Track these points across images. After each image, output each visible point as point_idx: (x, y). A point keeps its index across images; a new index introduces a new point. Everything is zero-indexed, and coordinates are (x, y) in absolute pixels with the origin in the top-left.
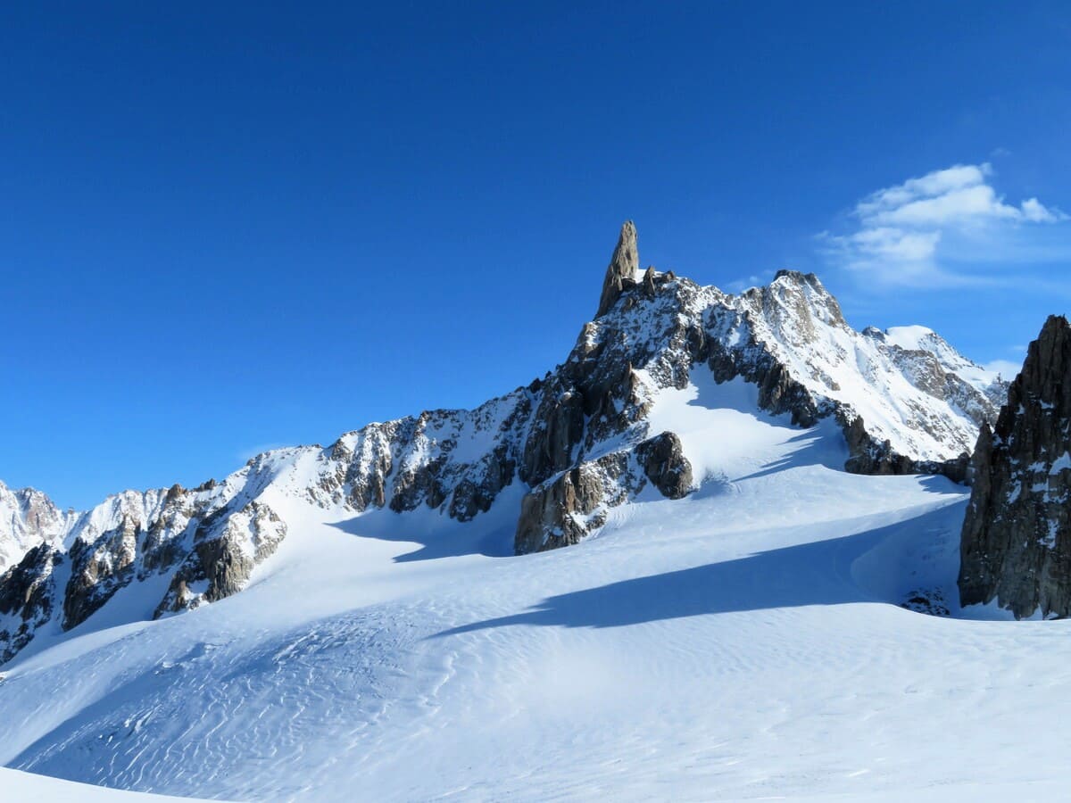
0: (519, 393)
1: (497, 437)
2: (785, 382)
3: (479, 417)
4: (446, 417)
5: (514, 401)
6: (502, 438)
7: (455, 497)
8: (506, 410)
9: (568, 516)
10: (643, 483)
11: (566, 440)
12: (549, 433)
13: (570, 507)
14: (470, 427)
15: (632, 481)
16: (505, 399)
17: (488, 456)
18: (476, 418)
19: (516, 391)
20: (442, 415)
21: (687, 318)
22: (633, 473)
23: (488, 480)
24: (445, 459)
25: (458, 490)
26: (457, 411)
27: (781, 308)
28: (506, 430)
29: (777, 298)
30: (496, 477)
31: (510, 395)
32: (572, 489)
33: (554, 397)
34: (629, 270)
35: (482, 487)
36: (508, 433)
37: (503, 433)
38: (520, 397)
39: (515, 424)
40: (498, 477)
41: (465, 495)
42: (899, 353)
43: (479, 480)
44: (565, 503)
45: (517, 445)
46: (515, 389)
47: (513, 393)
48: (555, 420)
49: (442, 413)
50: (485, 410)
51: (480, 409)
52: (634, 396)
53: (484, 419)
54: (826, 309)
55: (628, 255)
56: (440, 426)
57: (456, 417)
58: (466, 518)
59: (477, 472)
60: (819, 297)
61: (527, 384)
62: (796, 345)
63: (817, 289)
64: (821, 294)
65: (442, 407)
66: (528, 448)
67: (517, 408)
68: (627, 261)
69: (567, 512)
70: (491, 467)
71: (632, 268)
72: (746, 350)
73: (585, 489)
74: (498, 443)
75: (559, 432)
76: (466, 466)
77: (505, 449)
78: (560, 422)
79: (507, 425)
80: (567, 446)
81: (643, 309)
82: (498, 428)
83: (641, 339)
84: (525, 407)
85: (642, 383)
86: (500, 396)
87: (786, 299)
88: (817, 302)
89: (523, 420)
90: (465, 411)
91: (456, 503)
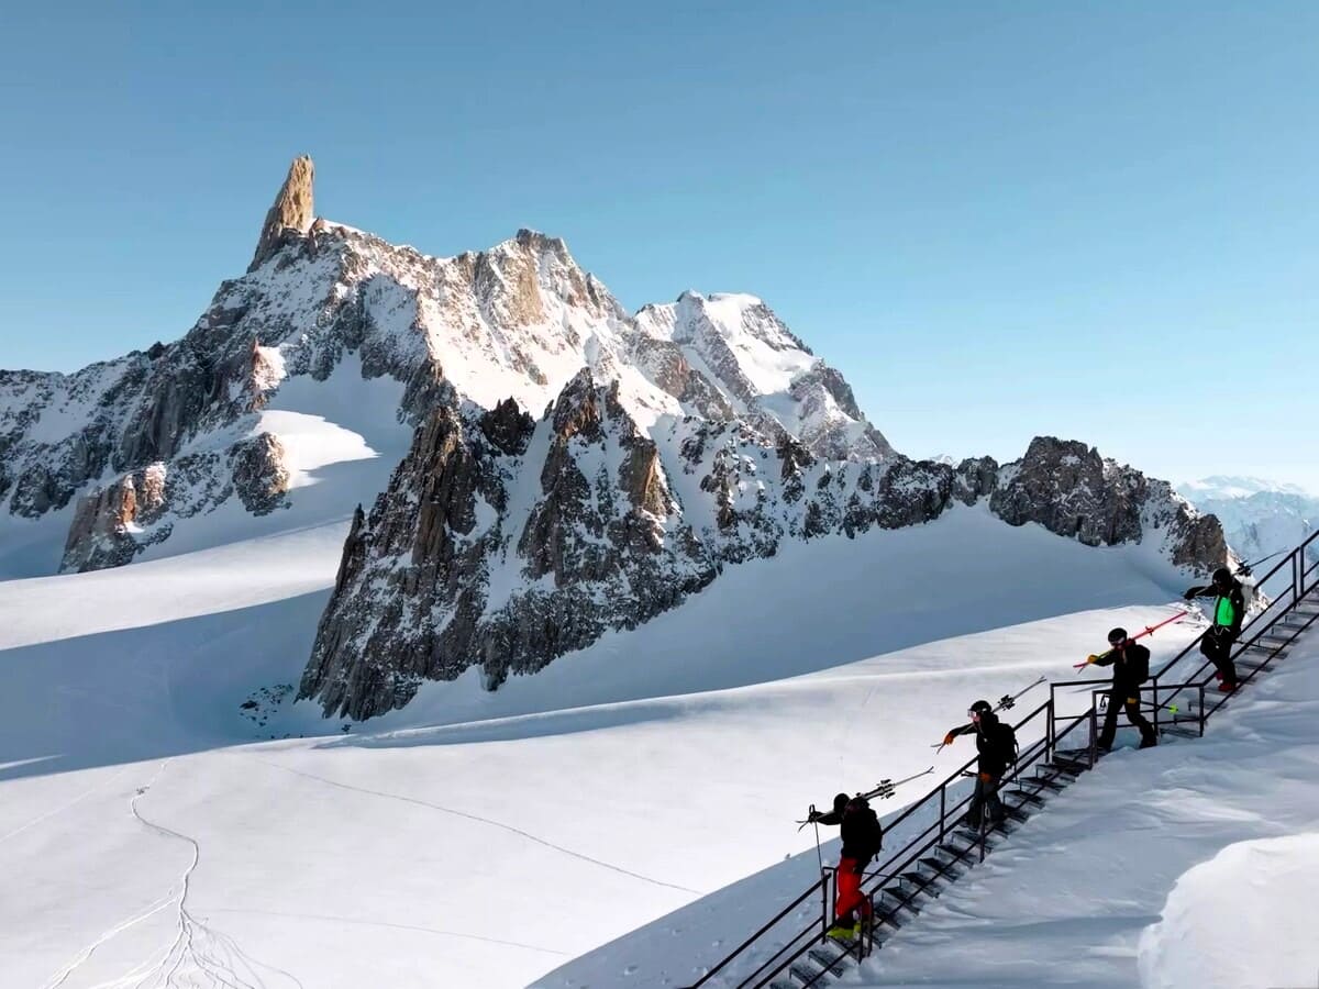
0: (132, 359)
1: (91, 414)
2: (435, 382)
3: (76, 385)
4: (32, 380)
5: (123, 368)
6: (97, 415)
7: (21, 485)
8: (111, 379)
9: (122, 527)
10: (228, 492)
11: (175, 425)
12: (154, 415)
13: (128, 515)
14: (61, 396)
15: (214, 488)
16: (113, 364)
17: (74, 436)
18: (71, 386)
19: (129, 356)
20: (27, 379)
21: (346, 288)
22: (218, 479)
23: (68, 467)
24: (20, 436)
25: (26, 478)
26: (48, 374)
27: (497, 279)
28: (105, 405)
29: (495, 267)
30: (80, 464)
31: (121, 360)
32: (132, 495)
33: (170, 369)
34: (297, 218)
35: (59, 475)
36: (109, 408)
37: (100, 408)
38: (131, 364)
39: (121, 398)
40: (83, 464)
41: (35, 483)
42: (645, 341)
43: (56, 467)
44: (122, 513)
45: (116, 424)
46: (128, 353)
47: (125, 359)
48: (164, 398)
49: (28, 374)
50: (85, 376)
51: (79, 374)
52: (253, 381)
53: (80, 388)
54: (568, 283)
55: (297, 198)
56: (23, 392)
57: (46, 381)
58: (33, 512)
59: (56, 456)
60: (563, 267)
61: (145, 347)
62: (504, 327)
63: (562, 258)
64: (565, 264)
65: (29, 368)
66: (130, 430)
67: (125, 378)
68: (294, 207)
69: (122, 522)
70: (75, 451)
71: (301, 216)
72: (404, 337)
73: (149, 495)
74: (91, 421)
75: (167, 415)
76: (45, 446)
77: (100, 430)
78: (170, 401)
79: (110, 397)
80: (175, 433)
81: (299, 270)
82: (95, 402)
83: (287, 308)
84: (135, 377)
85: (267, 366)
86: (108, 360)
87: (507, 269)
88: (557, 273)
89: (132, 395)
90: (59, 374)
91: (20, 493)
